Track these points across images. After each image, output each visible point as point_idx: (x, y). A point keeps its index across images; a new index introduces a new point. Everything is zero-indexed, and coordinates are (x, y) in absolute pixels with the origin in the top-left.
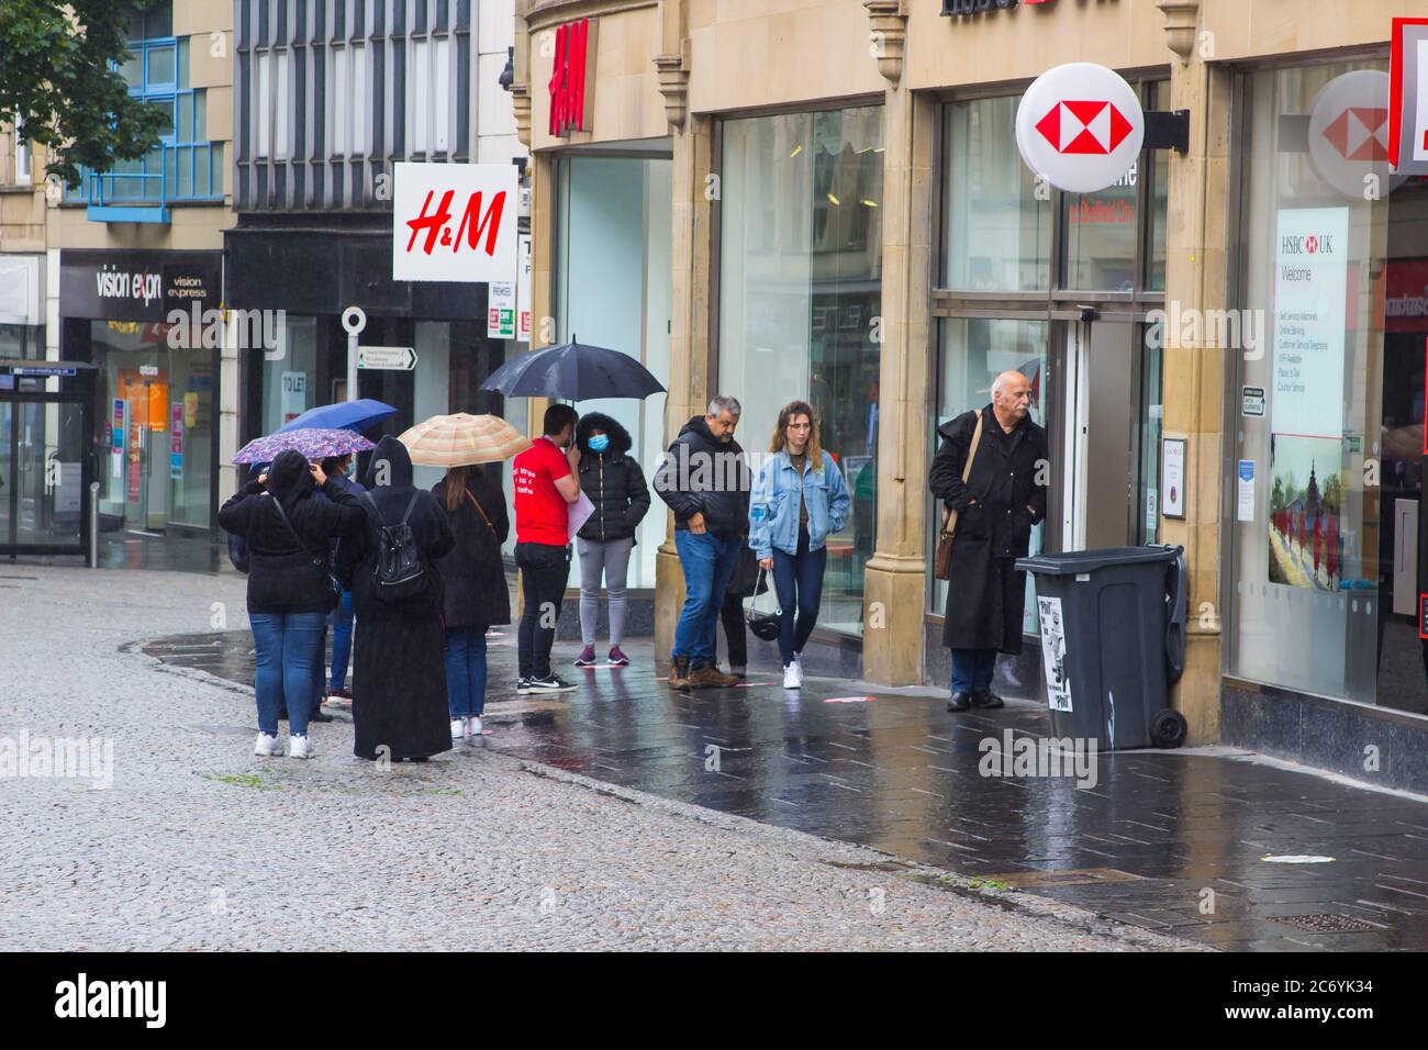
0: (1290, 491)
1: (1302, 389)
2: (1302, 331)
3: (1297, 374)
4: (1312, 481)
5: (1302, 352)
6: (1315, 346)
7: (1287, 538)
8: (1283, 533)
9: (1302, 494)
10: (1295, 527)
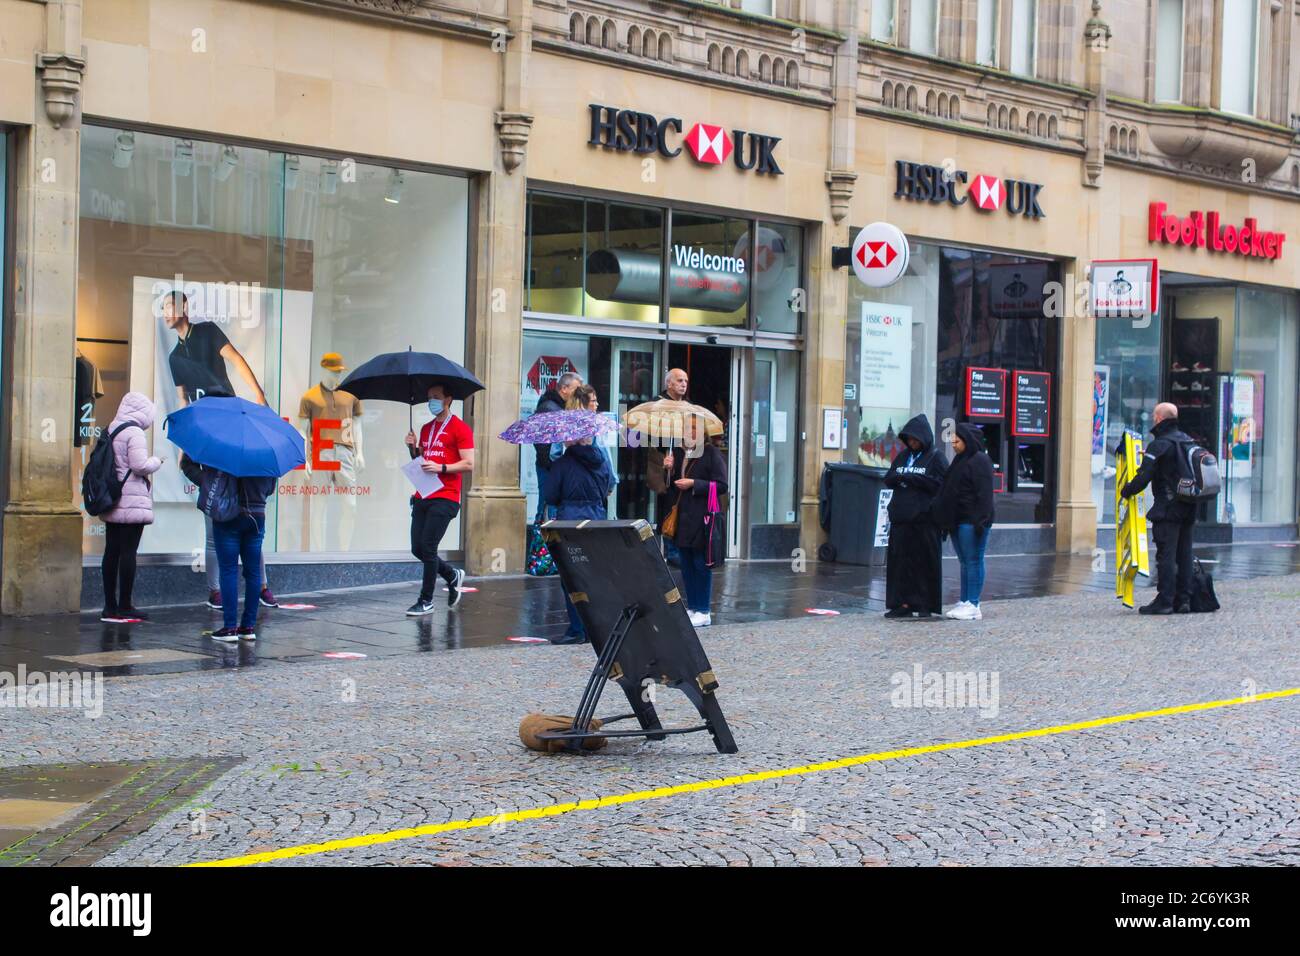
0: (874, 434)
1: (882, 386)
2: (882, 360)
3: (879, 379)
4: (890, 428)
5: (882, 369)
6: (891, 367)
7: (872, 455)
8: (869, 453)
9: (883, 435)
10: (877, 450)
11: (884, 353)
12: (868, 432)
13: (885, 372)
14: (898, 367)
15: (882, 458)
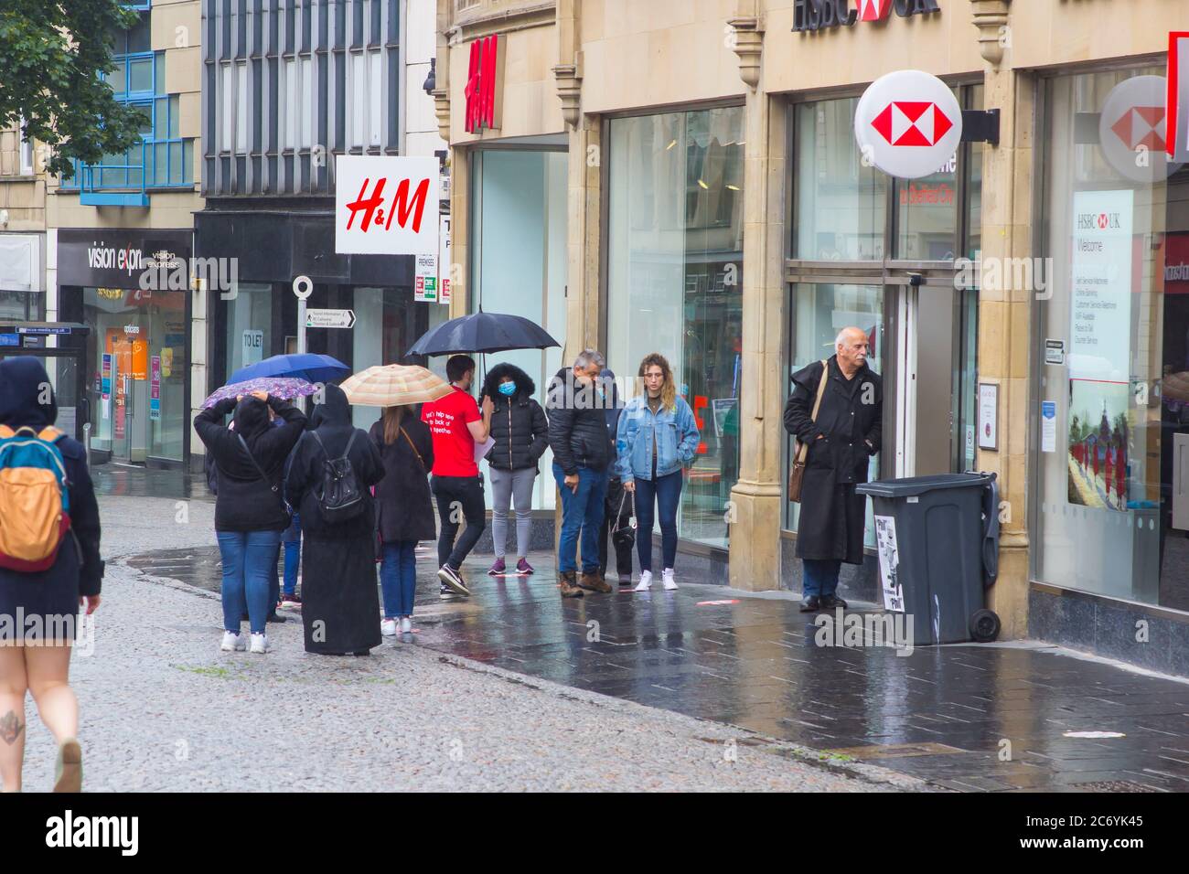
0: (1085, 427)
1: (1094, 341)
2: (1093, 293)
3: (1091, 330)
4: (1104, 418)
5: (1095, 311)
6: (1106, 306)
7: (1083, 466)
8: (1080, 462)
9: (1095, 430)
10: (1090, 457)
11: (1098, 281)
12: (1080, 425)
13: (1100, 314)
14: (1114, 306)
15: (1096, 474)
